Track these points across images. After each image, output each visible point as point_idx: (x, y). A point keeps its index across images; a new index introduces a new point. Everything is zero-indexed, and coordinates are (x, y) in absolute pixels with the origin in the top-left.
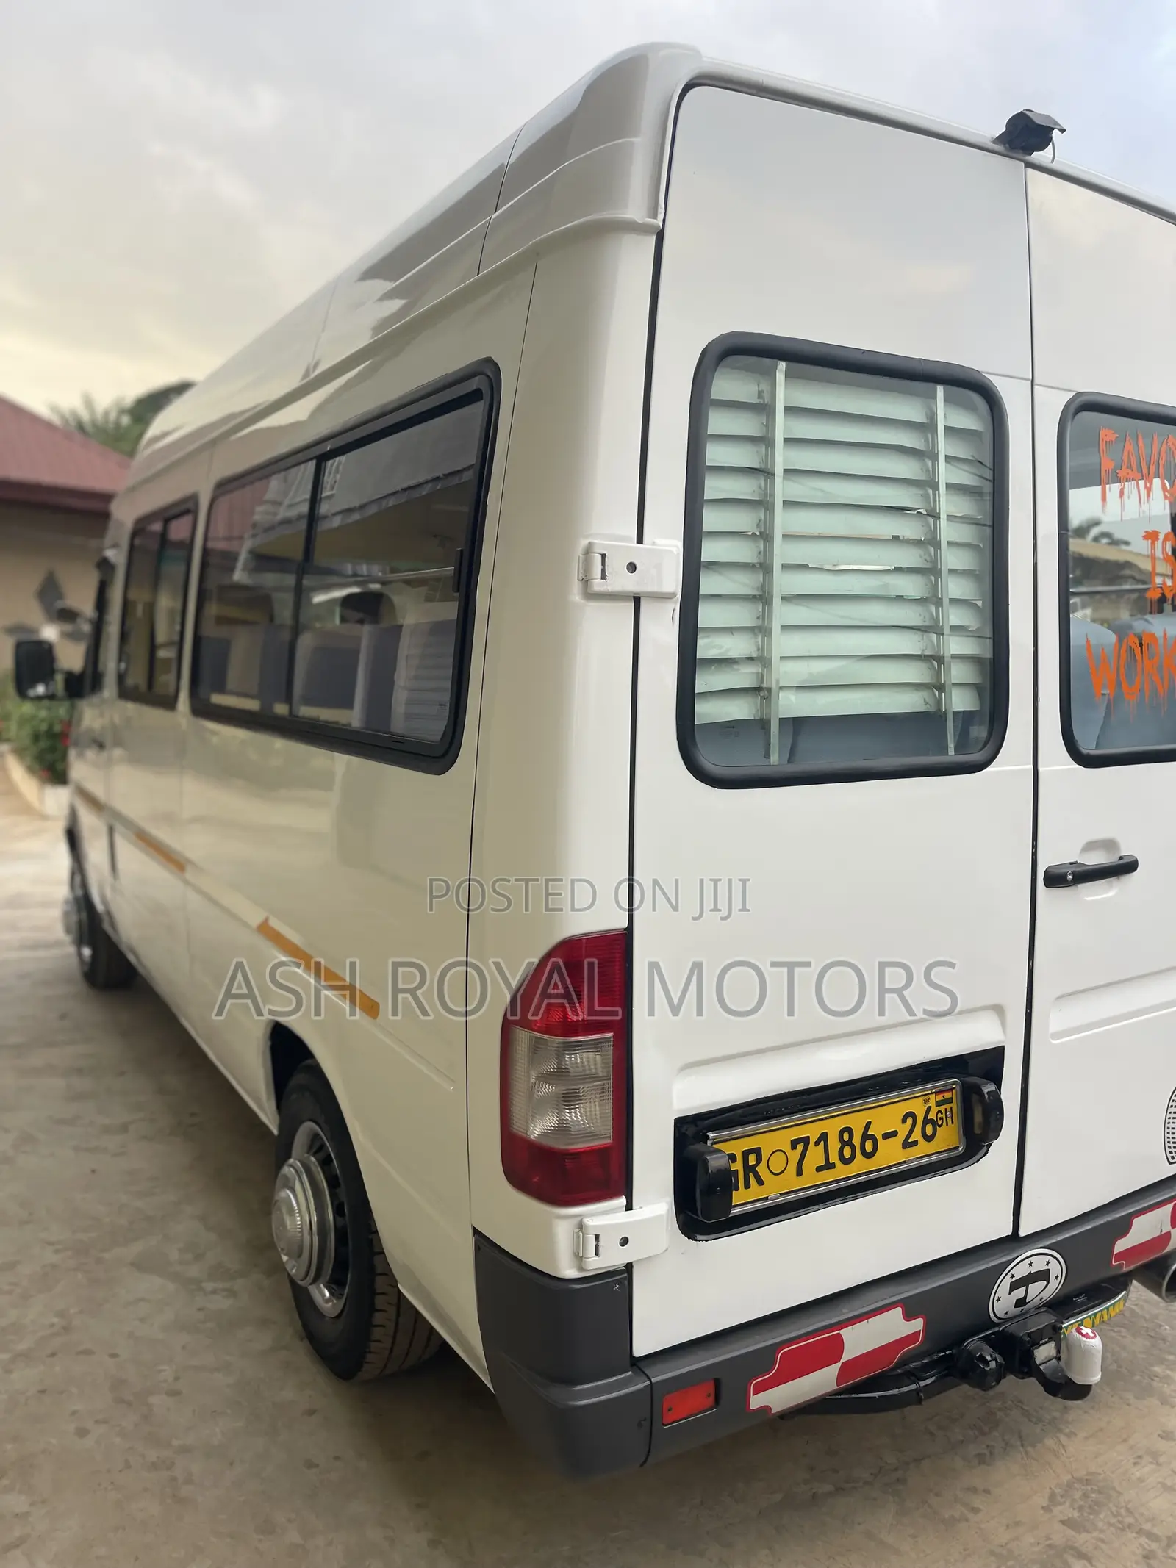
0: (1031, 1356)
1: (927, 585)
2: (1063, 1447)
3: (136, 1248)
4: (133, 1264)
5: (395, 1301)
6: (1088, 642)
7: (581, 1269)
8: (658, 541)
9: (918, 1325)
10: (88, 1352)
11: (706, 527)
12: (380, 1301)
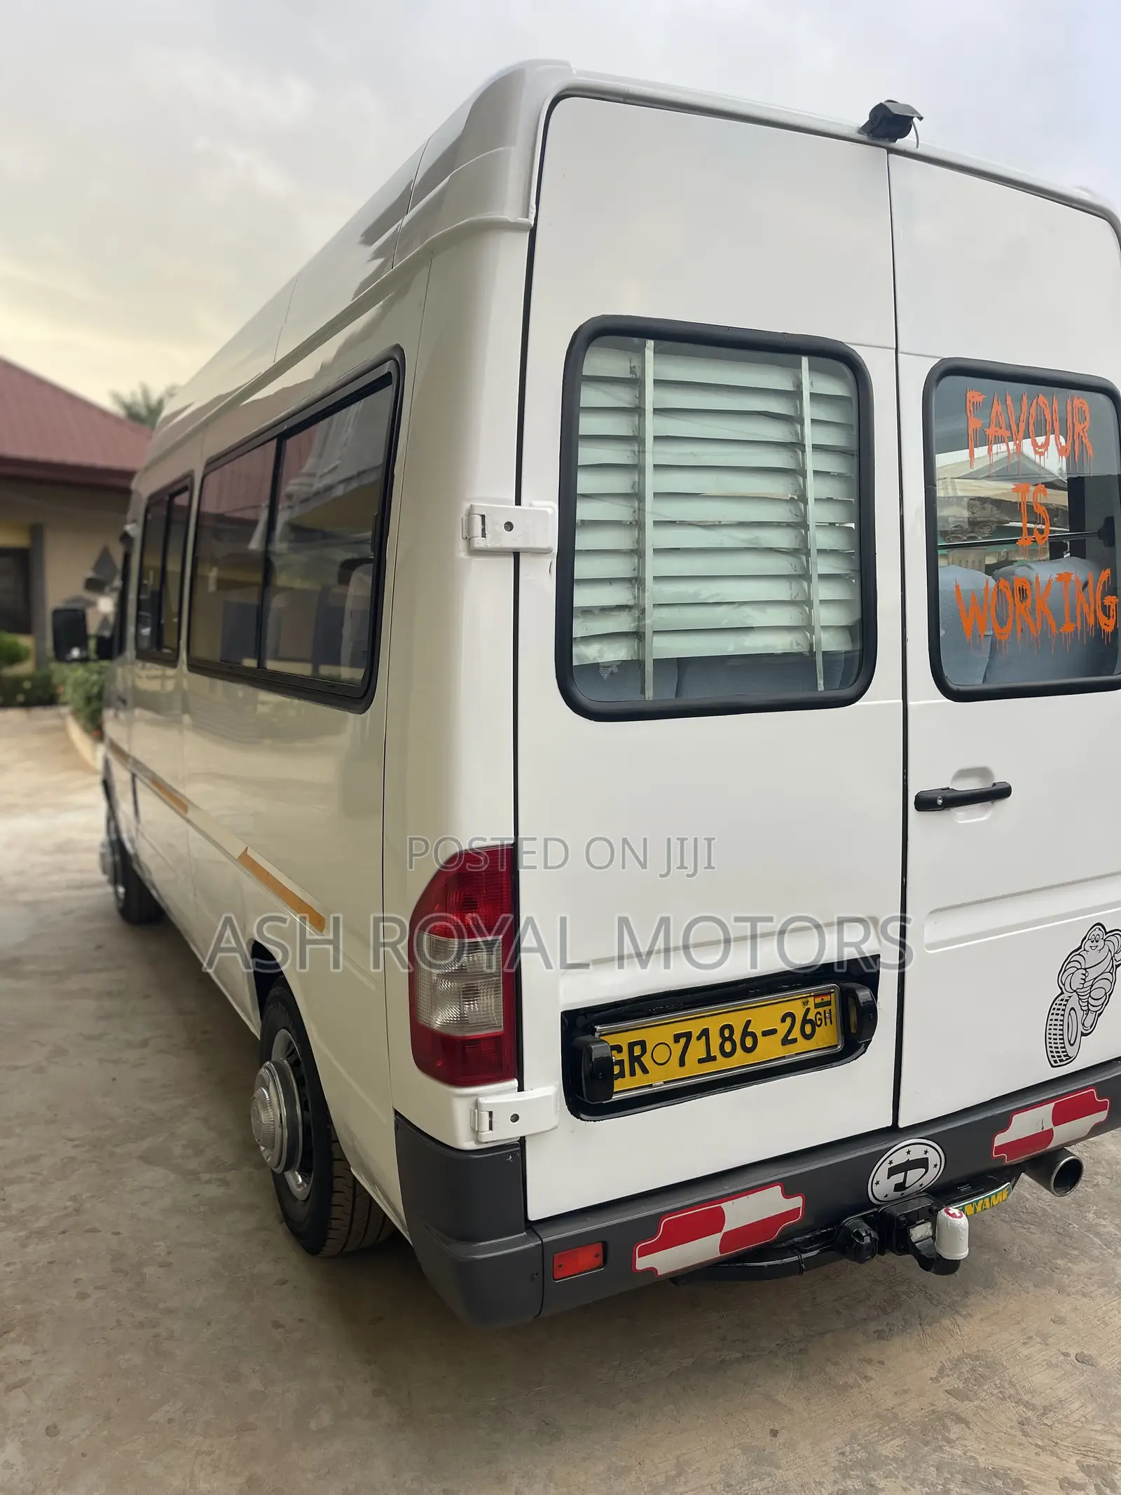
0: (907, 1235)
1: (796, 538)
2: (958, 1326)
3: (145, 1145)
4: (140, 1157)
5: (351, 1185)
6: (957, 587)
7: (478, 1142)
8: (536, 503)
9: (797, 1202)
10: (94, 1230)
11: (581, 489)
12: (338, 1184)
